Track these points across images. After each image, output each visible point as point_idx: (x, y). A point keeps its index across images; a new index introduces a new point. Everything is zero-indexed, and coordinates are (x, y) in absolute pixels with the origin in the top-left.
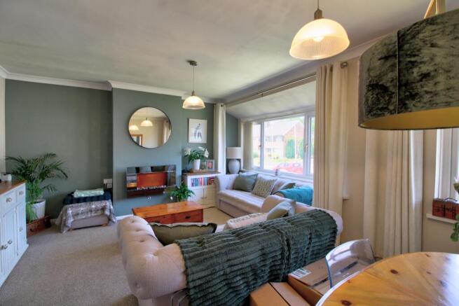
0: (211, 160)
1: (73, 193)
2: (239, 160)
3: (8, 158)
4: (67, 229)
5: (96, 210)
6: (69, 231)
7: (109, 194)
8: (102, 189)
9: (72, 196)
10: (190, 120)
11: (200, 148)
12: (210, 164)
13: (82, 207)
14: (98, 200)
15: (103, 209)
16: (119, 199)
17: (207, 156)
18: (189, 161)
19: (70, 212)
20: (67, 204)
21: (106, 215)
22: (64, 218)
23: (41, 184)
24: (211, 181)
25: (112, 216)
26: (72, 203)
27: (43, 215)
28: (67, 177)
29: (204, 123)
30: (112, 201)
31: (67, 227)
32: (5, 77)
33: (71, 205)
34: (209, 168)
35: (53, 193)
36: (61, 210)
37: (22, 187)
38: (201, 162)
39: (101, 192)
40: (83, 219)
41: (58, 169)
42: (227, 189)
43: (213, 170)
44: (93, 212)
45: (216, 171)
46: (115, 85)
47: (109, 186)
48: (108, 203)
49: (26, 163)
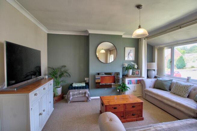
0: (138, 70)
1: (72, 84)
2: (154, 70)
3: (48, 67)
4: (70, 101)
5: (82, 94)
6: (71, 102)
7: (87, 86)
8: (85, 83)
9: (72, 86)
10: (126, 48)
11: (132, 63)
12: (137, 72)
13: (76, 92)
14: (83, 89)
15: (85, 93)
16: (92, 88)
17: (136, 68)
18: (126, 70)
19: (71, 93)
20: (70, 89)
21: (86, 97)
22: (69, 96)
23: (60, 80)
24: (139, 82)
25: (89, 97)
26: (72, 89)
27: (61, 93)
28: (70, 76)
29: (133, 49)
30: (89, 89)
31: (70, 100)
32: (47, 32)
33: (71, 90)
34: (136, 74)
35: (64, 84)
36: (67, 92)
37: (52, 82)
38: (132, 70)
39: (84, 85)
40: (76, 97)
41: (66, 73)
42: (150, 87)
43: (139, 75)
44: (81, 95)
45: (141, 76)
46: (90, 32)
47: (87, 81)
48: (87, 90)
49: (55, 69)
